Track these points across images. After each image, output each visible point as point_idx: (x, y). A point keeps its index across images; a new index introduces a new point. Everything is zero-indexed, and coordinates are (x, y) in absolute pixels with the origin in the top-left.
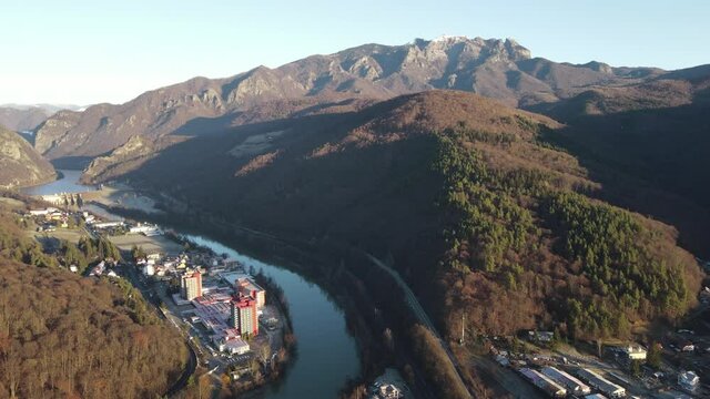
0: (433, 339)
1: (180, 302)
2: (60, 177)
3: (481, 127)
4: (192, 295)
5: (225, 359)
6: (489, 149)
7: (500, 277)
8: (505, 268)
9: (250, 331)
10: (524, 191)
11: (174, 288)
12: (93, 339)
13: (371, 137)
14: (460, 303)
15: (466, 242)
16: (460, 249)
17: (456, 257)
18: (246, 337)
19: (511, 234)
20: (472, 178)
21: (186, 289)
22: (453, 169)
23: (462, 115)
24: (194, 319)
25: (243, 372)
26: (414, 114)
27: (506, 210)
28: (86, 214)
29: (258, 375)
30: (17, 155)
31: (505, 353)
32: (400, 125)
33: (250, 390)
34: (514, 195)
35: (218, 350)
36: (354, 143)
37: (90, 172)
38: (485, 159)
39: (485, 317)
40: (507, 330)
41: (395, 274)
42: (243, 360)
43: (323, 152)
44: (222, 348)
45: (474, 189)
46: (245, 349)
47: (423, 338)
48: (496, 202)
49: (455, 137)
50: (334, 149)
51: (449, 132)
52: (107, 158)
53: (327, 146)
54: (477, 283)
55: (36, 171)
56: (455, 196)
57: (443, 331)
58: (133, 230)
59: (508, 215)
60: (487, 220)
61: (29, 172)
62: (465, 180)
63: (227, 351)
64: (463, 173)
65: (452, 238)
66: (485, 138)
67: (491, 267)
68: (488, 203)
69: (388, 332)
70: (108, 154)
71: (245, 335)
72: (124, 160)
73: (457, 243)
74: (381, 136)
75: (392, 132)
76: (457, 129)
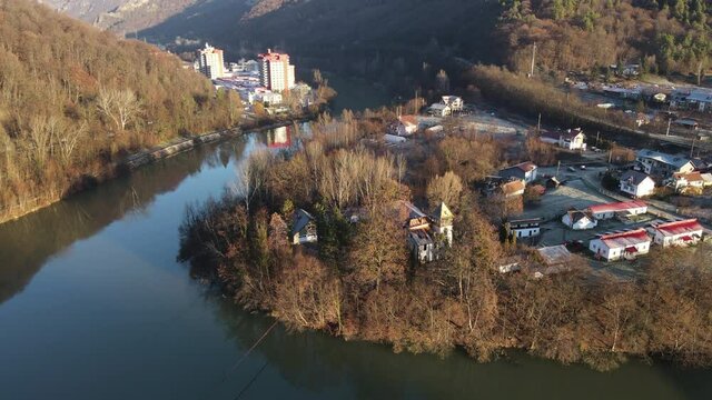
4: (215, 75)
8: (578, 16)
9: (281, 88)
14: (525, 41)
16: (520, 8)
21: (206, 69)
24: (217, 87)
31: (583, 83)
33: (287, 119)
35: (247, 101)
40: (584, 65)
44: (251, 98)
46: (277, 99)
52: (112, 14)
54: (546, 27)
63: (257, 100)
67: (562, 13)
69: (442, 74)
70: (114, 11)
71: (277, 92)
72: (131, 14)
73: (517, 4)
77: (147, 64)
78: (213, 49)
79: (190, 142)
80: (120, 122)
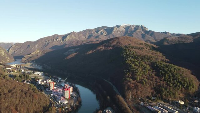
0: (121, 98)
1: (48, 90)
2: (15, 61)
3: (134, 45)
4: (51, 89)
5: (60, 105)
6: (137, 50)
7: (141, 82)
8: (142, 80)
9: (68, 97)
10: (147, 61)
11: (46, 87)
12: (22, 96)
13: (104, 48)
14: (129, 88)
15: (131, 73)
16: (129, 75)
17: (128, 77)
18: (67, 99)
19: (144, 71)
20: (132, 57)
21: (50, 87)
22: (127, 55)
23: (130, 42)
24: (52, 95)
25: (65, 108)
26: (116, 42)
27: (142, 65)
28: (22, 69)
29: (70, 109)
30: (4, 54)
31: (143, 102)
32: (112, 45)
33: (67, 112)
34: (144, 61)
35: (58, 102)
36: (99, 50)
37: (24, 59)
38: (136, 53)
39: (137, 92)
40: (143, 96)
41: (110, 83)
42: (66, 105)
43: (90, 52)
44: (59, 102)
45: (133, 60)
46: (66, 102)
47: (118, 98)
48: (139, 63)
49: (127, 48)
50: (94, 51)
51: (126, 46)
52: (29, 55)
53: (91, 51)
54: (134, 83)
55: (9, 58)
56: (128, 62)
57: (124, 97)
58: (35, 73)
59: (143, 66)
60: (136, 67)
61: (7, 59)
62: (130, 58)
63: (61, 103)
64: (130, 56)
65: (127, 72)
66: (136, 48)
67: (138, 79)
68: (137, 63)
69: (108, 97)
70: (29, 54)
72: (34, 56)
73: (128, 73)
74: (107, 48)
75: (110, 47)
76: (128, 46)
78: (52, 82)
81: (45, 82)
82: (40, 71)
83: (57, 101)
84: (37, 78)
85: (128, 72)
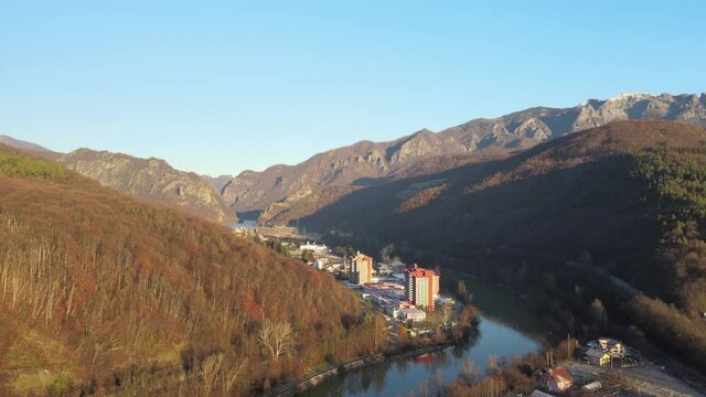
1: (352, 285)
2: (241, 222)
4: (363, 280)
5: (400, 322)
9: (425, 304)
13: (549, 163)
14: (695, 273)
15: (694, 223)
16: (685, 230)
17: (681, 236)
20: (686, 177)
22: (657, 174)
23: (662, 138)
24: (364, 296)
25: (422, 332)
26: (599, 140)
28: (262, 237)
29: (439, 334)
30: (209, 200)
32: (584, 150)
33: (430, 345)
35: (391, 316)
36: (530, 170)
37: (265, 215)
38: (701, 163)
42: (421, 325)
43: (494, 181)
44: (395, 314)
45: (696, 184)
46: (420, 317)
49: (655, 152)
50: (507, 178)
51: (648, 149)
52: (280, 204)
53: (499, 175)
56: (668, 190)
58: (302, 247)
61: (216, 214)
63: (400, 317)
64: (674, 174)
65: (671, 221)
66: (697, 151)
70: (282, 201)
71: (420, 308)
72: (296, 204)
73: (680, 225)
74: (561, 162)
75: (573, 157)
76: (655, 148)
77: (305, 286)
78: (363, 256)
79: (334, 371)
80: (275, 351)
81: (336, 266)
82: (319, 243)
83: (385, 313)
84: (311, 255)
85: (678, 219)
